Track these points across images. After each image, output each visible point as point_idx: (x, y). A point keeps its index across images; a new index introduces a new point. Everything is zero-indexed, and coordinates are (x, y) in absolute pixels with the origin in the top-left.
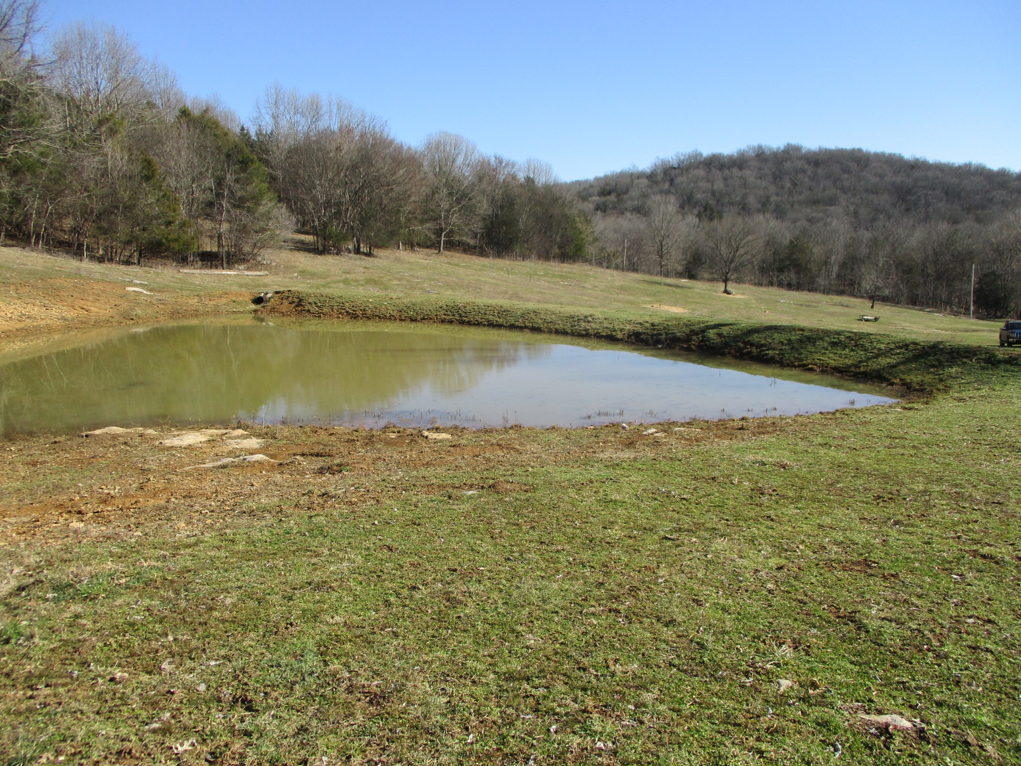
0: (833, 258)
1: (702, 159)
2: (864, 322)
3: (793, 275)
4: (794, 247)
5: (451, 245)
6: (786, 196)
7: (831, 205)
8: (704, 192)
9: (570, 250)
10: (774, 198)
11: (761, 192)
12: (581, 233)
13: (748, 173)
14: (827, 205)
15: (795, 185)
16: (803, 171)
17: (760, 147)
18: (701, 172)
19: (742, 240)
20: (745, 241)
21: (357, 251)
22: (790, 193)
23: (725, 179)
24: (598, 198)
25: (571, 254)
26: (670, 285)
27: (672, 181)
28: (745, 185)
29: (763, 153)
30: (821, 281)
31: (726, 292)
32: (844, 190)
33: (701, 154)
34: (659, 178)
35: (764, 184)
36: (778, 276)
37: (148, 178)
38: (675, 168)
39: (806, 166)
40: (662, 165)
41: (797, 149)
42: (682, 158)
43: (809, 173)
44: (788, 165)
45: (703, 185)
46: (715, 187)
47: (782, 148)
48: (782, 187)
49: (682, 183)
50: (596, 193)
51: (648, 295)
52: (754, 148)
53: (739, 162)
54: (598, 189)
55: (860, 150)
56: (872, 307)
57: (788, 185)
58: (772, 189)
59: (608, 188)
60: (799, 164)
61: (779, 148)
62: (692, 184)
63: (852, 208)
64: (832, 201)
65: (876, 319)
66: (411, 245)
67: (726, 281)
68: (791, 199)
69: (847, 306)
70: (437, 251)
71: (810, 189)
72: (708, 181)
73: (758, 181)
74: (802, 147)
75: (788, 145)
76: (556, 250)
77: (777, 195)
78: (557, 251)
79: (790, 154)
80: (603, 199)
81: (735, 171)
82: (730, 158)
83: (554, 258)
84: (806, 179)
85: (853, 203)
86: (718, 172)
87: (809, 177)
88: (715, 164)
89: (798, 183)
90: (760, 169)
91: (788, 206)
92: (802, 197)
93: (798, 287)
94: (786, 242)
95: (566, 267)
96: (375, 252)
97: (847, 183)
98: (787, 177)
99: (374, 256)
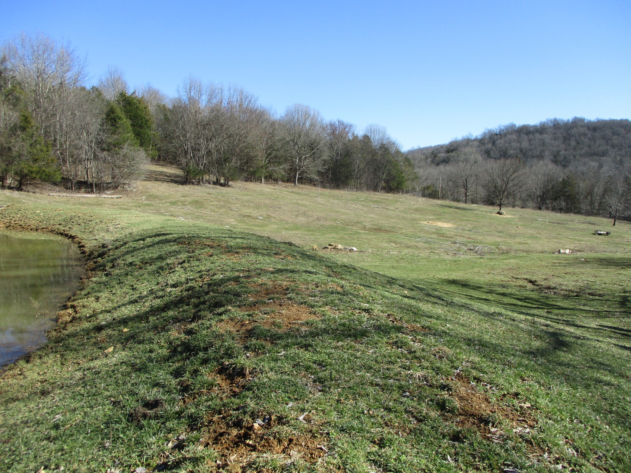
0: (596, 190)
1: (516, 129)
3: (564, 204)
4: (565, 183)
5: (302, 180)
6: (572, 151)
7: (604, 156)
8: (514, 149)
9: (393, 184)
10: (563, 152)
11: (554, 149)
12: (402, 173)
13: (545, 136)
14: (601, 156)
15: (578, 143)
16: (585, 135)
17: (555, 120)
18: (514, 137)
19: (511, 176)
20: (513, 176)
21: (217, 183)
22: (575, 149)
23: (530, 141)
24: (444, 154)
25: (394, 187)
27: (494, 143)
28: (543, 144)
29: (558, 123)
30: (584, 207)
31: (499, 213)
32: (613, 146)
33: (515, 126)
34: (486, 141)
35: (557, 143)
36: (552, 203)
38: (497, 135)
39: (587, 131)
40: (489, 133)
41: (582, 120)
42: (503, 128)
43: (589, 136)
44: (574, 131)
45: (514, 144)
46: (523, 146)
47: (571, 120)
48: (569, 145)
49: (500, 143)
50: (443, 151)
52: (551, 121)
53: (541, 129)
54: (446, 149)
55: (627, 120)
56: (614, 225)
57: (573, 143)
58: (562, 146)
59: (452, 148)
60: (582, 130)
61: (568, 120)
62: (507, 144)
63: (618, 158)
64: (604, 154)
66: (275, 180)
67: (500, 205)
68: (574, 153)
69: (594, 224)
70: (293, 185)
71: (589, 146)
72: (518, 142)
73: (553, 142)
74: (584, 119)
75: (575, 118)
76: (383, 184)
77: (566, 150)
79: (577, 123)
80: (447, 155)
81: (537, 136)
82: (535, 127)
83: (381, 189)
84: (586, 140)
85: (619, 155)
86: (525, 136)
87: (589, 139)
88: (525, 131)
89: (581, 142)
90: (555, 134)
91: (572, 157)
92: (583, 151)
93: (567, 211)
94: (561, 179)
95: (390, 196)
97: (616, 142)
98: (573, 138)
99: (229, 186)
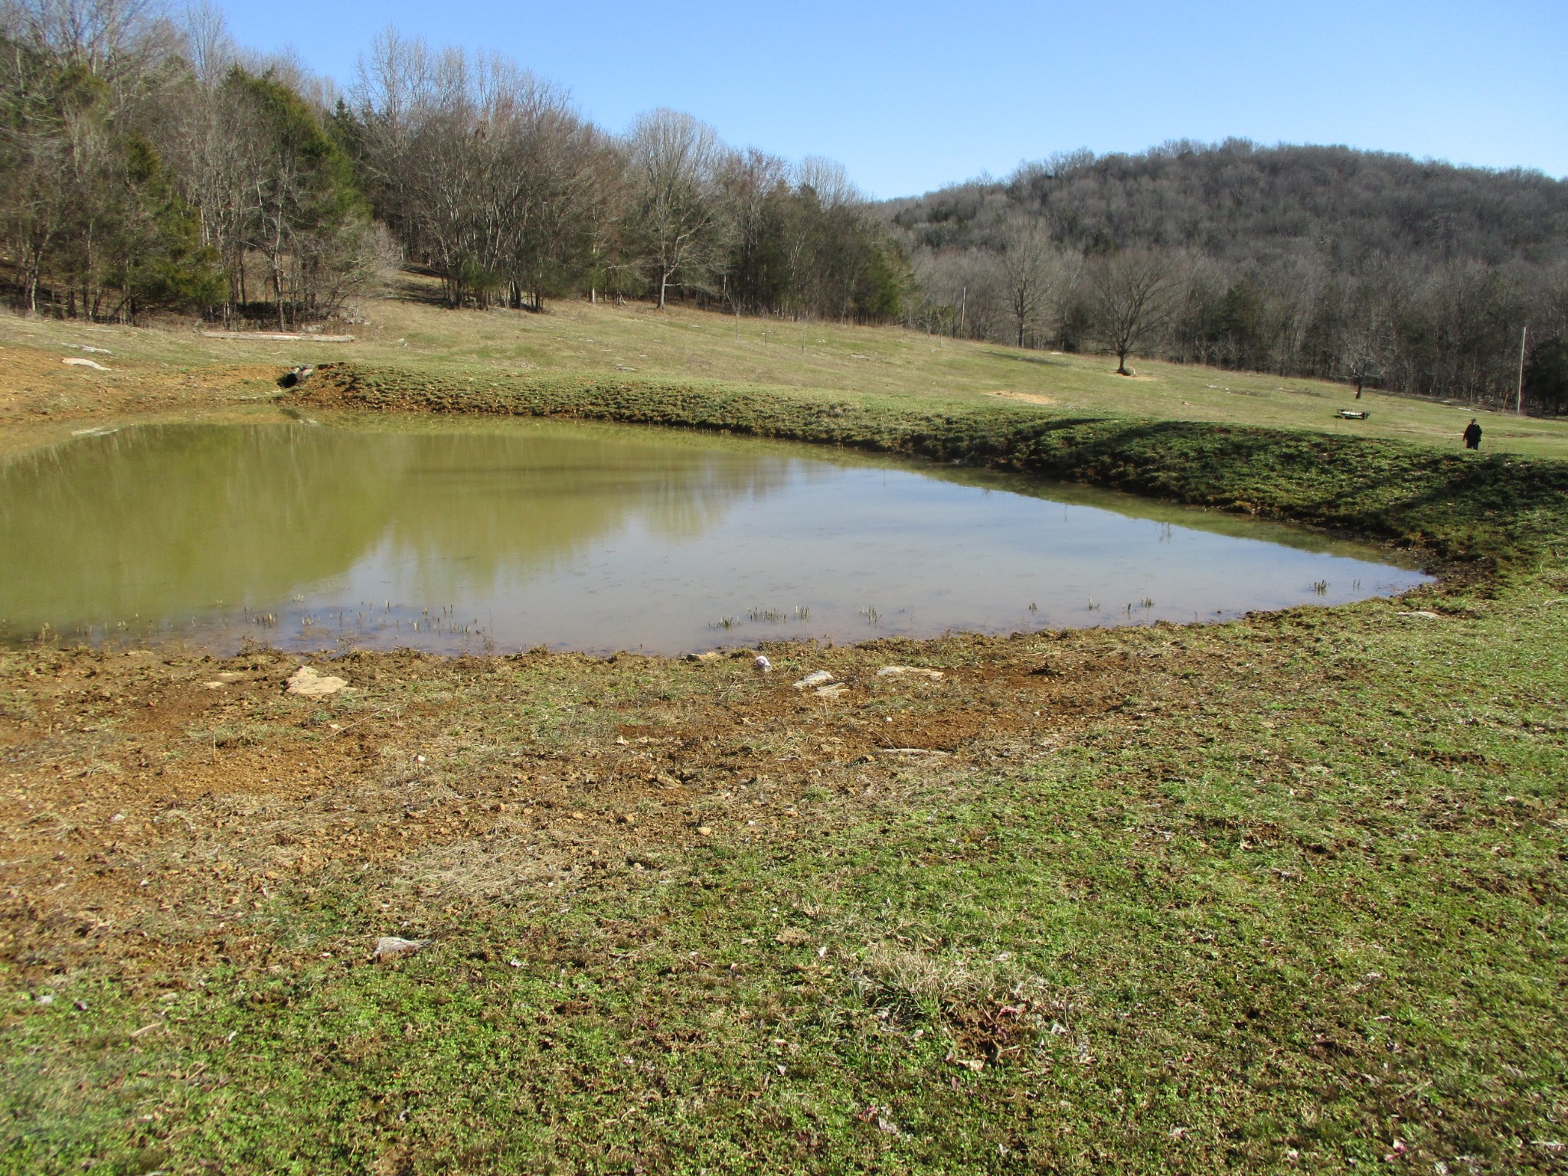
0: (1297, 318)
1: (1093, 164)
2: (1344, 421)
3: (1232, 347)
4: (1235, 300)
5: (680, 296)
6: (1224, 221)
7: (1295, 235)
8: (1095, 215)
9: (873, 303)
10: (1205, 224)
11: (1186, 216)
12: (890, 276)
13: (1165, 183)
14: (1289, 234)
15: (1239, 203)
16: (1253, 182)
17: (1185, 144)
18: (1091, 184)
19: (1148, 286)
20: (1153, 288)
21: (516, 303)
22: (1231, 216)
23: (1129, 194)
24: (927, 225)
25: (874, 310)
26: (1031, 361)
27: (1044, 198)
28: (1159, 203)
29: (1190, 152)
30: (1277, 355)
31: (1122, 371)
32: (1317, 212)
33: (1091, 155)
34: (1025, 193)
35: (1190, 201)
36: (1209, 347)
37: (141, 176)
38: (1050, 178)
39: (1257, 174)
40: (1029, 173)
41: (1245, 146)
42: (1062, 161)
43: (1262, 184)
44: (1228, 172)
45: (1093, 203)
46: (1113, 207)
47: (1220, 144)
48: (1219, 206)
49: (1061, 200)
50: (924, 216)
51: (994, 376)
52: (1175, 146)
53: (1152, 167)
54: (928, 210)
55: (1343, 148)
56: (1358, 396)
57: (1228, 202)
58: (1203, 209)
59: (944, 209)
60: (1247, 170)
61: (1214, 146)
62: (1076, 203)
63: (1329, 240)
64: (1296, 230)
65: (1364, 416)
66: (611, 294)
67: (1122, 353)
68: (1232, 227)
69: (1317, 395)
70: (655, 306)
71: (1263, 210)
72: (1102, 197)
73: (1182, 198)
74: (1251, 143)
75: (1230, 139)
76: (850, 304)
77: (1211, 219)
78: (852, 305)
79: (1233, 153)
80: (935, 226)
81: (1145, 181)
82: (1138, 160)
83: (847, 316)
84: (1257, 195)
85: (1329, 233)
86: (1118, 183)
87: (1262, 191)
88: (1113, 170)
89: (1244, 201)
90: (1185, 178)
91: (1229, 237)
92: (1250, 223)
93: (1240, 365)
94: (1224, 293)
95: (865, 331)
96: (546, 304)
97: (1322, 201)
98: (1227, 191)
99: (543, 312)
